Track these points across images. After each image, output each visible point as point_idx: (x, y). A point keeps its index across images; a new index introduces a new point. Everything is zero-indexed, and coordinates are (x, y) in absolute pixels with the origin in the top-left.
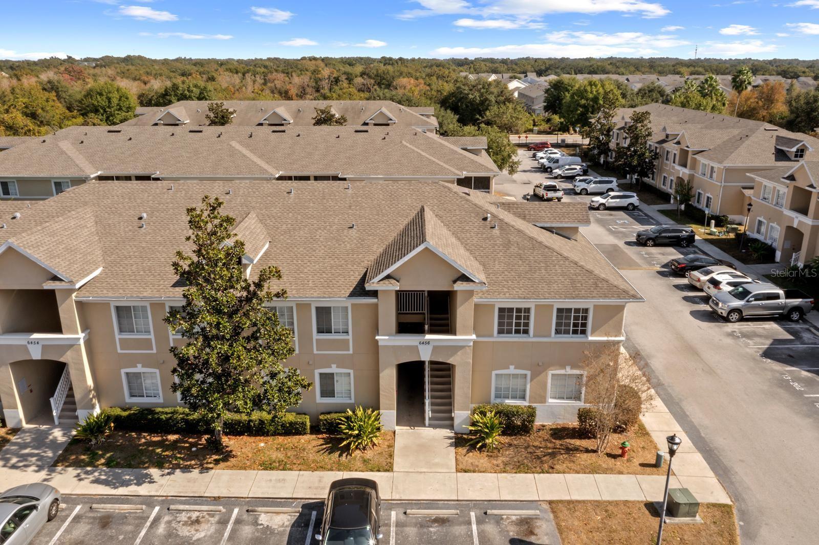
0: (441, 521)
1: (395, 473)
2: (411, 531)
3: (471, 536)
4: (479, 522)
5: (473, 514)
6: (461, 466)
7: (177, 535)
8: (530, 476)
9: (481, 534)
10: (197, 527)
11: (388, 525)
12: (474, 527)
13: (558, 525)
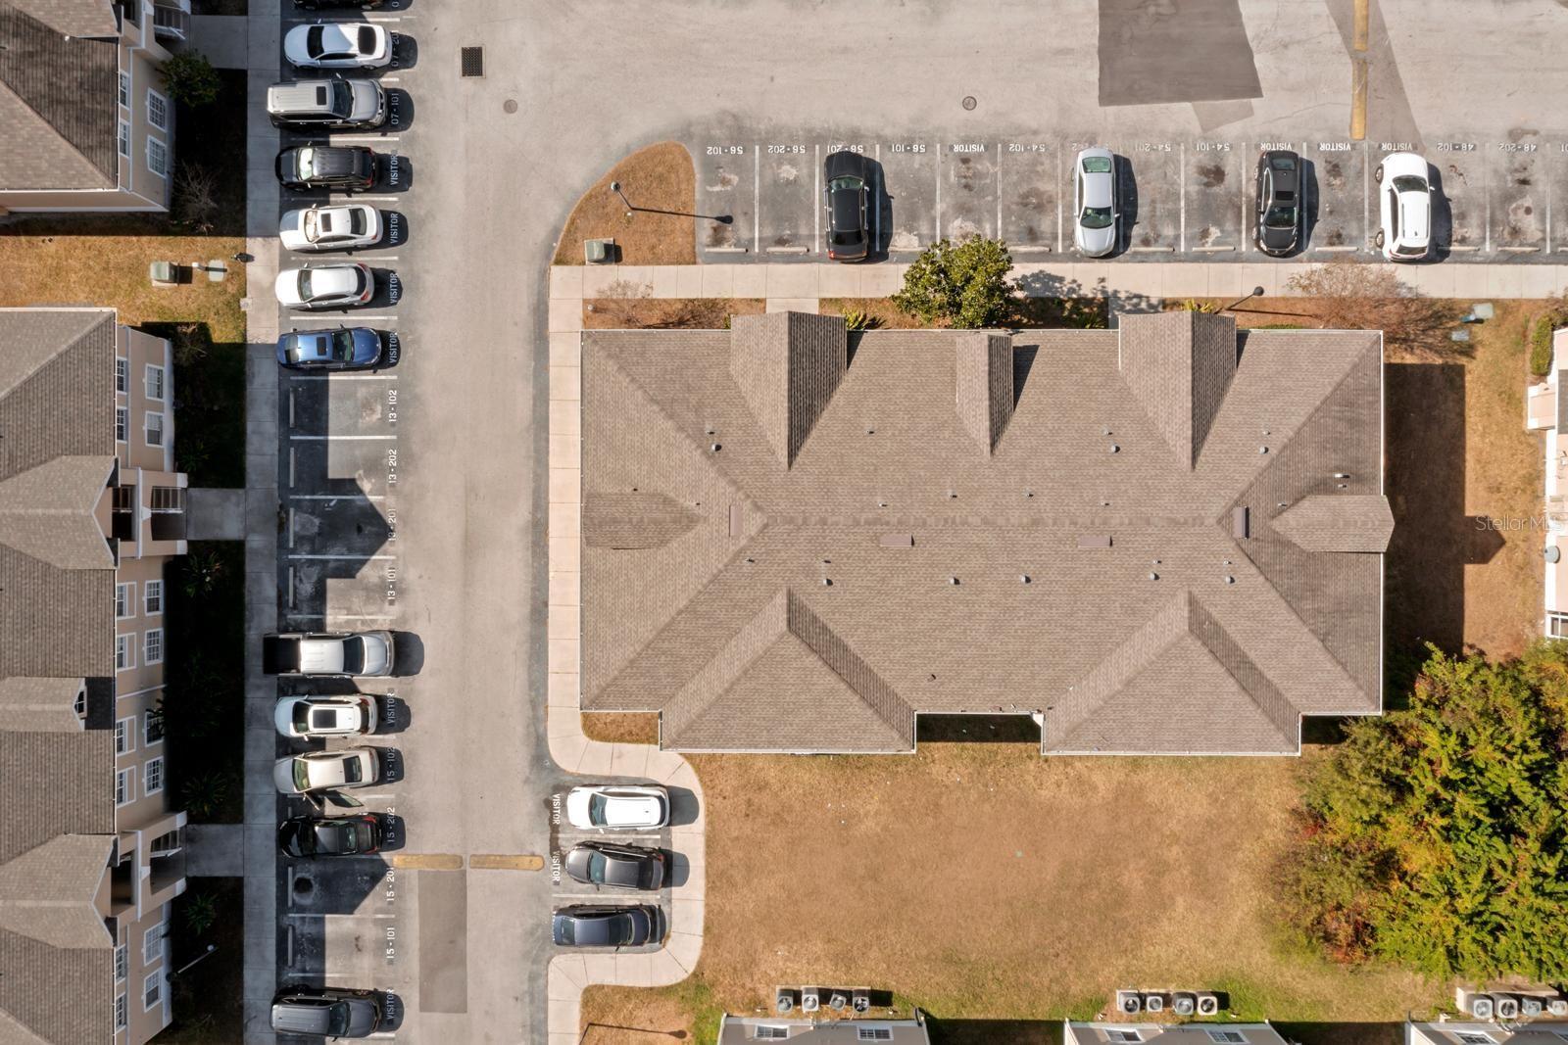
0: (781, 242)
1: (817, 295)
2: (803, 231)
3: (760, 225)
4: (752, 241)
5: (757, 250)
6: (762, 305)
7: (974, 221)
8: (705, 296)
9: (752, 229)
10: (963, 232)
11: (821, 236)
12: (757, 235)
13: (694, 238)
